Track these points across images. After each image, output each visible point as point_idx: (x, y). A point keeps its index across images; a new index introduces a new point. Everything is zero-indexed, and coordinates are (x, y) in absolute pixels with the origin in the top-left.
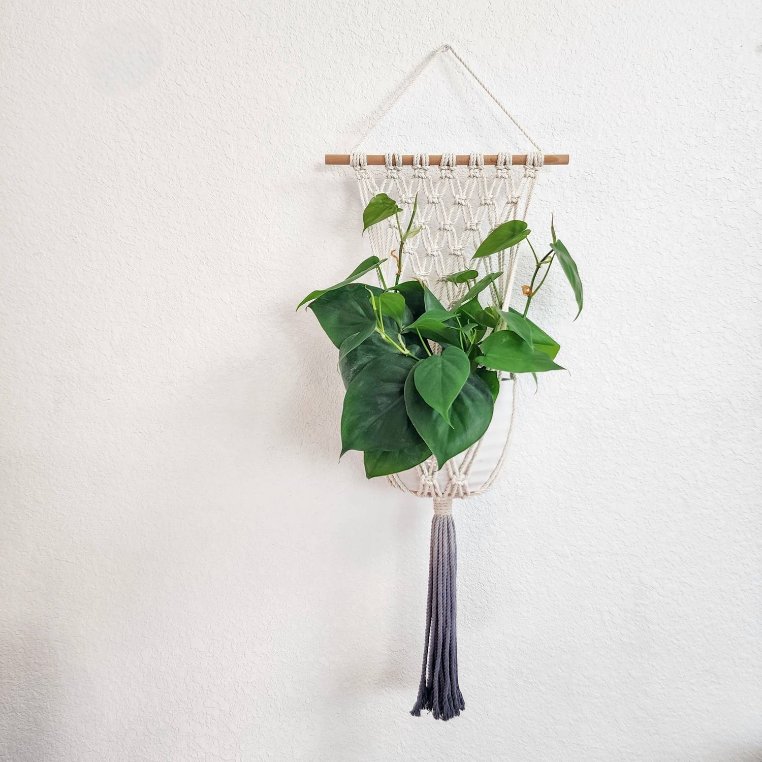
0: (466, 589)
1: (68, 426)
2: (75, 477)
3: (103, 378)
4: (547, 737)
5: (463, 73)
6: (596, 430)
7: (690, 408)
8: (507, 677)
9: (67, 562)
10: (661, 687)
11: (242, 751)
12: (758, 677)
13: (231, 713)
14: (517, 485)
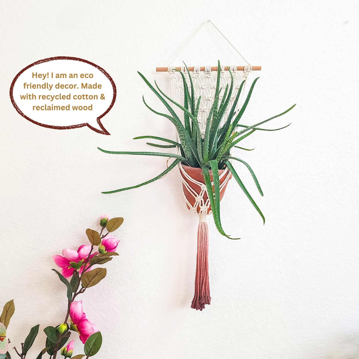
0: (215, 261)
1: (35, 186)
2: (38, 209)
3: (52, 164)
4: (252, 330)
5: (216, 32)
6: (274, 189)
7: (315, 180)
8: (234, 302)
9: (33, 248)
10: (303, 307)
11: (111, 338)
12: (347, 302)
13: (107, 320)
14: (239, 214)
